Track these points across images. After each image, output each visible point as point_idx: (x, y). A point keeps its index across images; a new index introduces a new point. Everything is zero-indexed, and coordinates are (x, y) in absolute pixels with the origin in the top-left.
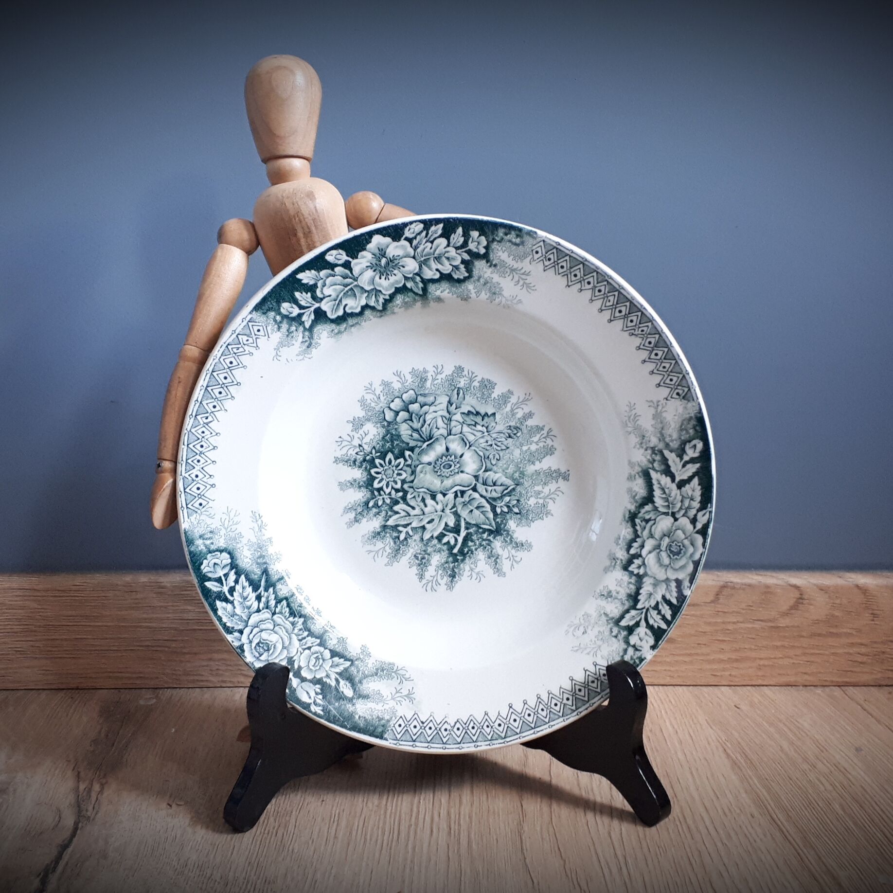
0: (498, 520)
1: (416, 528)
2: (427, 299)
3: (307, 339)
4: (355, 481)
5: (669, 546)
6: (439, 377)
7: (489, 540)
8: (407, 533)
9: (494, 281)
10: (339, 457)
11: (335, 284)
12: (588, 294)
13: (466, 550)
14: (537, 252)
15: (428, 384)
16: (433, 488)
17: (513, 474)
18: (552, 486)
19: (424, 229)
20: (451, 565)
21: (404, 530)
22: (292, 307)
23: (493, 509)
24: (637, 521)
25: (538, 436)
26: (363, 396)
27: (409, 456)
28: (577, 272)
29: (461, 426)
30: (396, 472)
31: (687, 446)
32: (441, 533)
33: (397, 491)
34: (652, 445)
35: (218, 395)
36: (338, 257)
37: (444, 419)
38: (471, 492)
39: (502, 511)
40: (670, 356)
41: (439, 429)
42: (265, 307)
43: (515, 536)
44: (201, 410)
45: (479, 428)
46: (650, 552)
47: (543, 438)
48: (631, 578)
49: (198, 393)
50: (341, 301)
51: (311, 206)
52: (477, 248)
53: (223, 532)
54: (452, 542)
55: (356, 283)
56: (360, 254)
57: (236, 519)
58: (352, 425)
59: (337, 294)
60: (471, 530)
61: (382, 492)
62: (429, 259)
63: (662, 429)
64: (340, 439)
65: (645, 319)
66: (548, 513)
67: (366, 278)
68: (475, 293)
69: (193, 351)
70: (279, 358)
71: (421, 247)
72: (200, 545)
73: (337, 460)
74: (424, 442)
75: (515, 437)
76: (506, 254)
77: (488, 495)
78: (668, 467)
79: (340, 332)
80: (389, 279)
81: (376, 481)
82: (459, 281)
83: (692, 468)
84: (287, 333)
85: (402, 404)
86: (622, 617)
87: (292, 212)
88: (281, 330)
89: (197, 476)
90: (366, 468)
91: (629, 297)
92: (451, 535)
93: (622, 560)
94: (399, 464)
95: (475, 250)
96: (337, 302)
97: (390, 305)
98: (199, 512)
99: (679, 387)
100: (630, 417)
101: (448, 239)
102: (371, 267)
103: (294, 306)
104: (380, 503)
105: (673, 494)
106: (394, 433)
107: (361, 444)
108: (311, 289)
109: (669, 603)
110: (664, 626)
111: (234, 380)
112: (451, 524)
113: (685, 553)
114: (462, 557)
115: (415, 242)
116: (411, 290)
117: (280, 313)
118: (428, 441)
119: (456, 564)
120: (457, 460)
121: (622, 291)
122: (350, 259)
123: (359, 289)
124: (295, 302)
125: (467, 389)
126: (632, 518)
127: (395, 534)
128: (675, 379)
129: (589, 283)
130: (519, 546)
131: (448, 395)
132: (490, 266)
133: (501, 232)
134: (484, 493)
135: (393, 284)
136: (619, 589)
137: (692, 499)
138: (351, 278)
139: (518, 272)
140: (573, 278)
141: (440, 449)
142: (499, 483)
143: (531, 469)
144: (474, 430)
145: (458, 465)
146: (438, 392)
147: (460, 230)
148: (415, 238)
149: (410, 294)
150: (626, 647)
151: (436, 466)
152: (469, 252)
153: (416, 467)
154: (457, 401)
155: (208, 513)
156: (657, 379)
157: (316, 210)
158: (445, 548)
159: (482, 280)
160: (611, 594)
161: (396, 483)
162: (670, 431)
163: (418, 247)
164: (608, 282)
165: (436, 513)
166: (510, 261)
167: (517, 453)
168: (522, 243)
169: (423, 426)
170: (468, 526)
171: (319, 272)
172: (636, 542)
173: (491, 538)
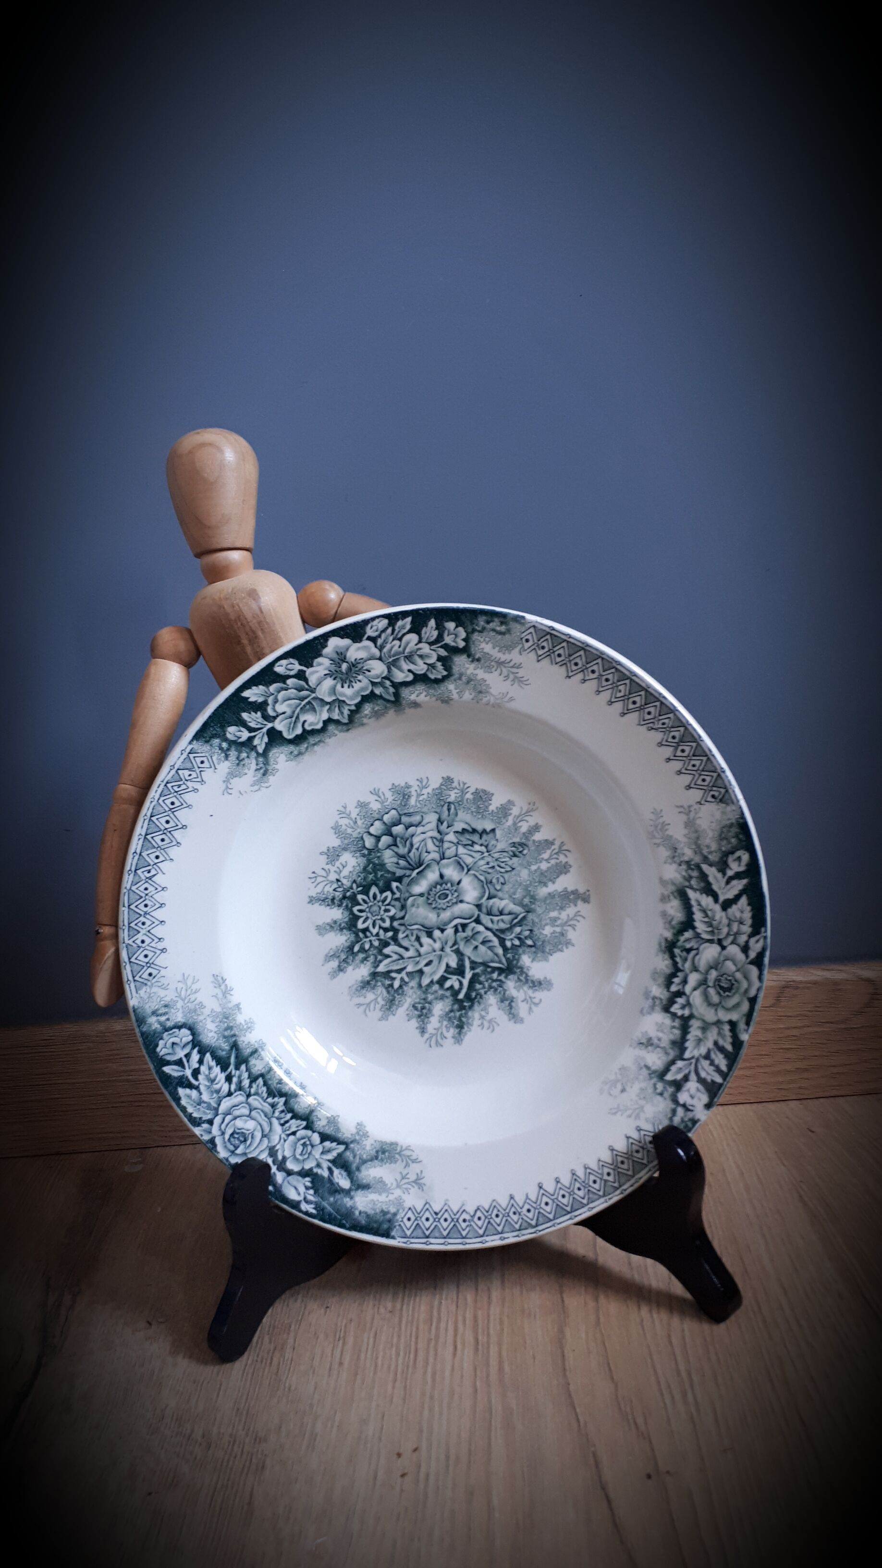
0: (509, 955)
1: (413, 972)
2: (400, 705)
3: (262, 765)
4: (335, 922)
5: (717, 980)
6: (425, 791)
7: (500, 981)
8: (402, 979)
9: (479, 677)
10: (314, 896)
11: (289, 699)
12: (592, 685)
13: (474, 994)
14: (527, 641)
15: (413, 801)
16: (428, 923)
17: (522, 899)
18: (571, 911)
19: (390, 624)
20: (458, 1014)
21: (398, 976)
22: (240, 731)
23: (502, 942)
24: (677, 951)
25: (549, 852)
26: (337, 822)
27: (397, 887)
28: (578, 660)
29: (455, 847)
30: (383, 908)
31: (730, 859)
32: (443, 976)
33: (386, 930)
34: (686, 858)
35: (160, 843)
36: (290, 666)
37: (435, 840)
38: (474, 924)
39: (513, 945)
40: (701, 752)
41: (429, 853)
42: (207, 734)
43: (530, 973)
44: (141, 864)
45: (477, 847)
46: (695, 989)
47: (555, 854)
48: (674, 1021)
49: (136, 844)
50: (297, 717)
51: (254, 606)
52: (454, 641)
53: (180, 1004)
54: (457, 986)
55: (314, 695)
56: (316, 661)
57: (194, 987)
58: (326, 856)
59: (293, 709)
60: (478, 970)
61: (368, 934)
62: (398, 659)
63: (698, 838)
64: (314, 875)
65: (665, 710)
66: (568, 943)
67: (324, 690)
68: (457, 693)
69: (126, 789)
70: (230, 791)
71: (388, 646)
72: (153, 1023)
73: (312, 900)
74: (413, 870)
75: (520, 855)
76: (490, 645)
77: (495, 927)
78: (709, 884)
79: (300, 754)
80: (353, 687)
81: (361, 921)
82: (437, 681)
83: (738, 885)
84: (237, 762)
85: (383, 827)
86: (667, 1070)
87: (232, 617)
88: (229, 759)
89: (143, 942)
90: (347, 906)
91: (643, 685)
92: (455, 977)
93: (661, 999)
94: (386, 898)
95: (453, 644)
96: (294, 719)
97: (358, 716)
98: (149, 983)
99: (714, 789)
100: (656, 827)
101: (419, 634)
102: (329, 675)
103: (242, 729)
104: (367, 946)
105: (717, 917)
106: (377, 862)
107: (338, 878)
108: (260, 707)
109: (722, 1049)
110: (718, 1079)
111: (178, 823)
112: (454, 964)
113: (738, 989)
114: (470, 1004)
115: (380, 641)
116: (381, 697)
117: (226, 740)
118: (418, 868)
119: (463, 1012)
120: (454, 888)
121: (634, 678)
122: (304, 668)
123: (318, 702)
124: (244, 724)
125: (459, 803)
126: (670, 947)
127: (388, 982)
128: (708, 779)
129: (593, 672)
130: (537, 985)
131: (436, 812)
132: (472, 661)
133: (481, 621)
134: (490, 925)
135: (358, 692)
136: (660, 1035)
137: (741, 923)
138: (307, 690)
139: (507, 665)
140: (574, 668)
141: (432, 876)
142: (506, 911)
143: (543, 891)
144: (471, 850)
145: (456, 894)
146: (425, 809)
147: (432, 623)
148: (379, 636)
149: (380, 702)
150: (673, 1106)
151: (429, 897)
152: (446, 647)
153: (406, 900)
154: (448, 818)
155: (160, 984)
156: (687, 779)
157: (262, 612)
158: (448, 993)
159: (464, 678)
160: (651, 1042)
161: (383, 920)
162: (707, 841)
163: (384, 647)
164: (617, 669)
165: (434, 953)
166: (496, 653)
167: (524, 874)
168: (508, 631)
169: (410, 851)
170: (474, 965)
171: (268, 687)
172: (677, 977)
173: (502, 978)
